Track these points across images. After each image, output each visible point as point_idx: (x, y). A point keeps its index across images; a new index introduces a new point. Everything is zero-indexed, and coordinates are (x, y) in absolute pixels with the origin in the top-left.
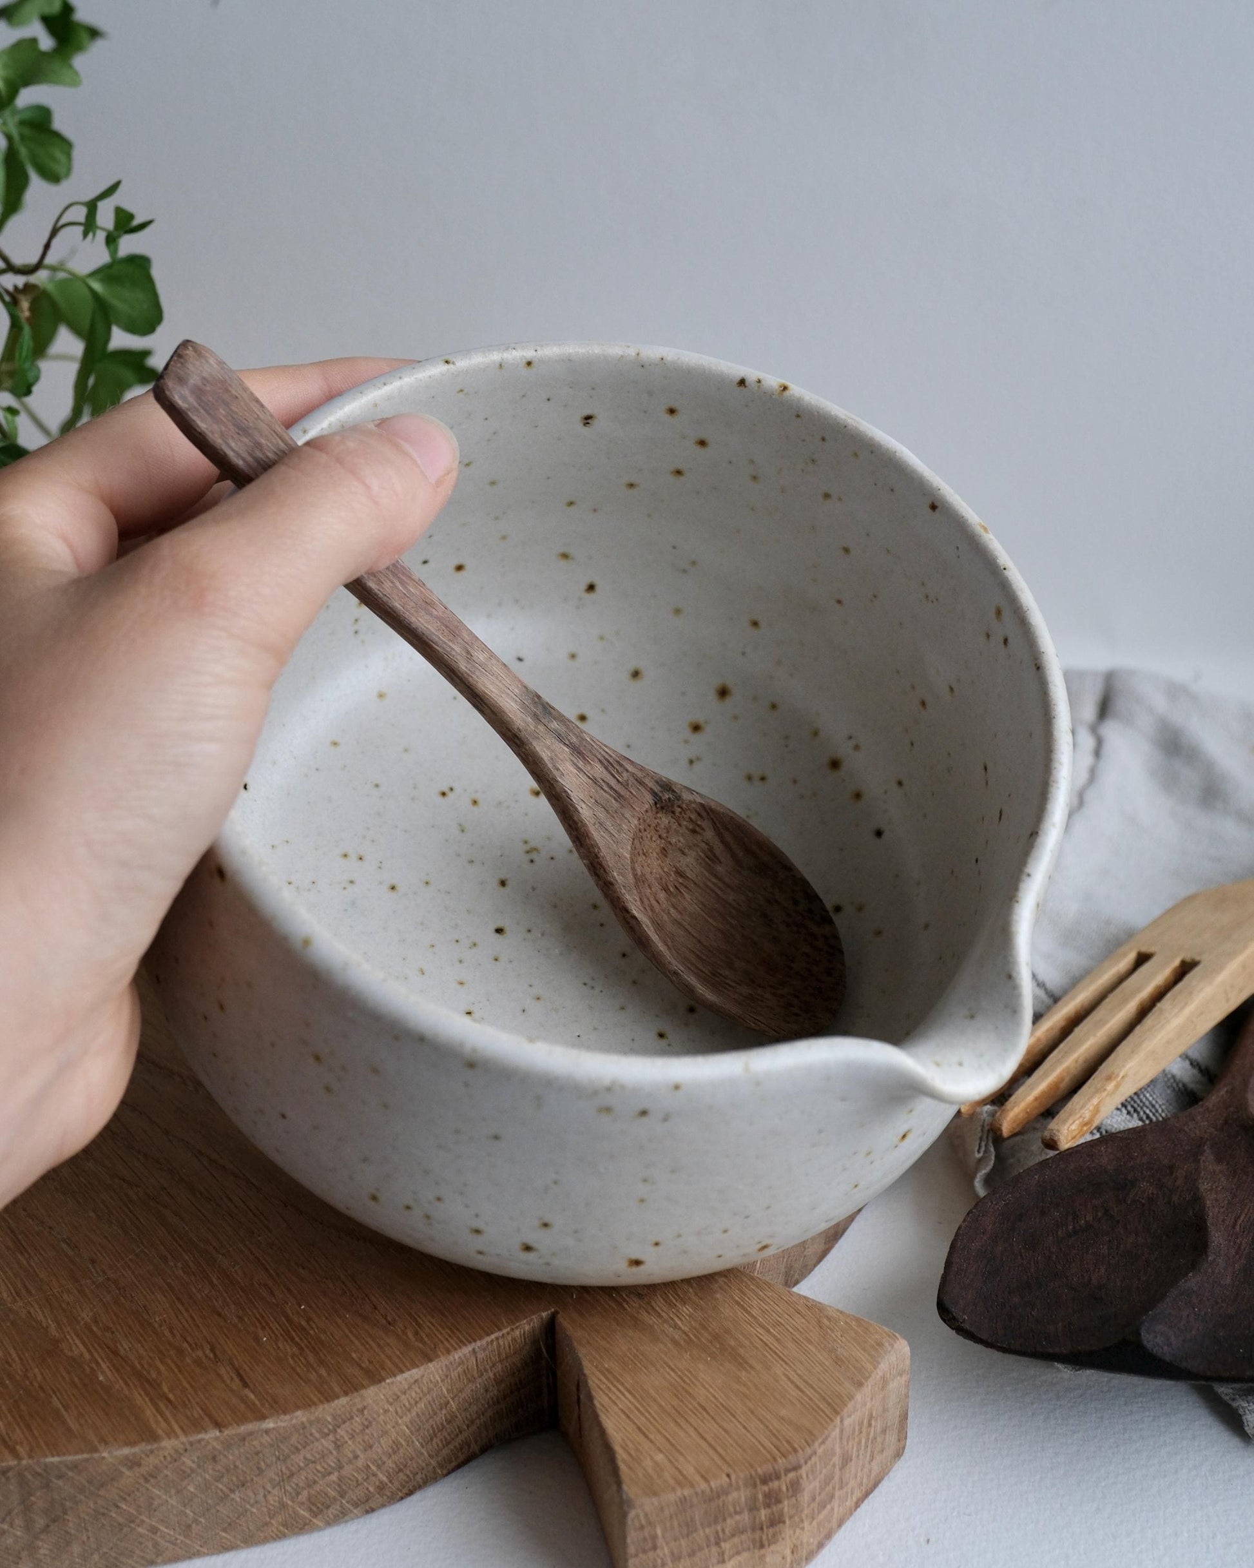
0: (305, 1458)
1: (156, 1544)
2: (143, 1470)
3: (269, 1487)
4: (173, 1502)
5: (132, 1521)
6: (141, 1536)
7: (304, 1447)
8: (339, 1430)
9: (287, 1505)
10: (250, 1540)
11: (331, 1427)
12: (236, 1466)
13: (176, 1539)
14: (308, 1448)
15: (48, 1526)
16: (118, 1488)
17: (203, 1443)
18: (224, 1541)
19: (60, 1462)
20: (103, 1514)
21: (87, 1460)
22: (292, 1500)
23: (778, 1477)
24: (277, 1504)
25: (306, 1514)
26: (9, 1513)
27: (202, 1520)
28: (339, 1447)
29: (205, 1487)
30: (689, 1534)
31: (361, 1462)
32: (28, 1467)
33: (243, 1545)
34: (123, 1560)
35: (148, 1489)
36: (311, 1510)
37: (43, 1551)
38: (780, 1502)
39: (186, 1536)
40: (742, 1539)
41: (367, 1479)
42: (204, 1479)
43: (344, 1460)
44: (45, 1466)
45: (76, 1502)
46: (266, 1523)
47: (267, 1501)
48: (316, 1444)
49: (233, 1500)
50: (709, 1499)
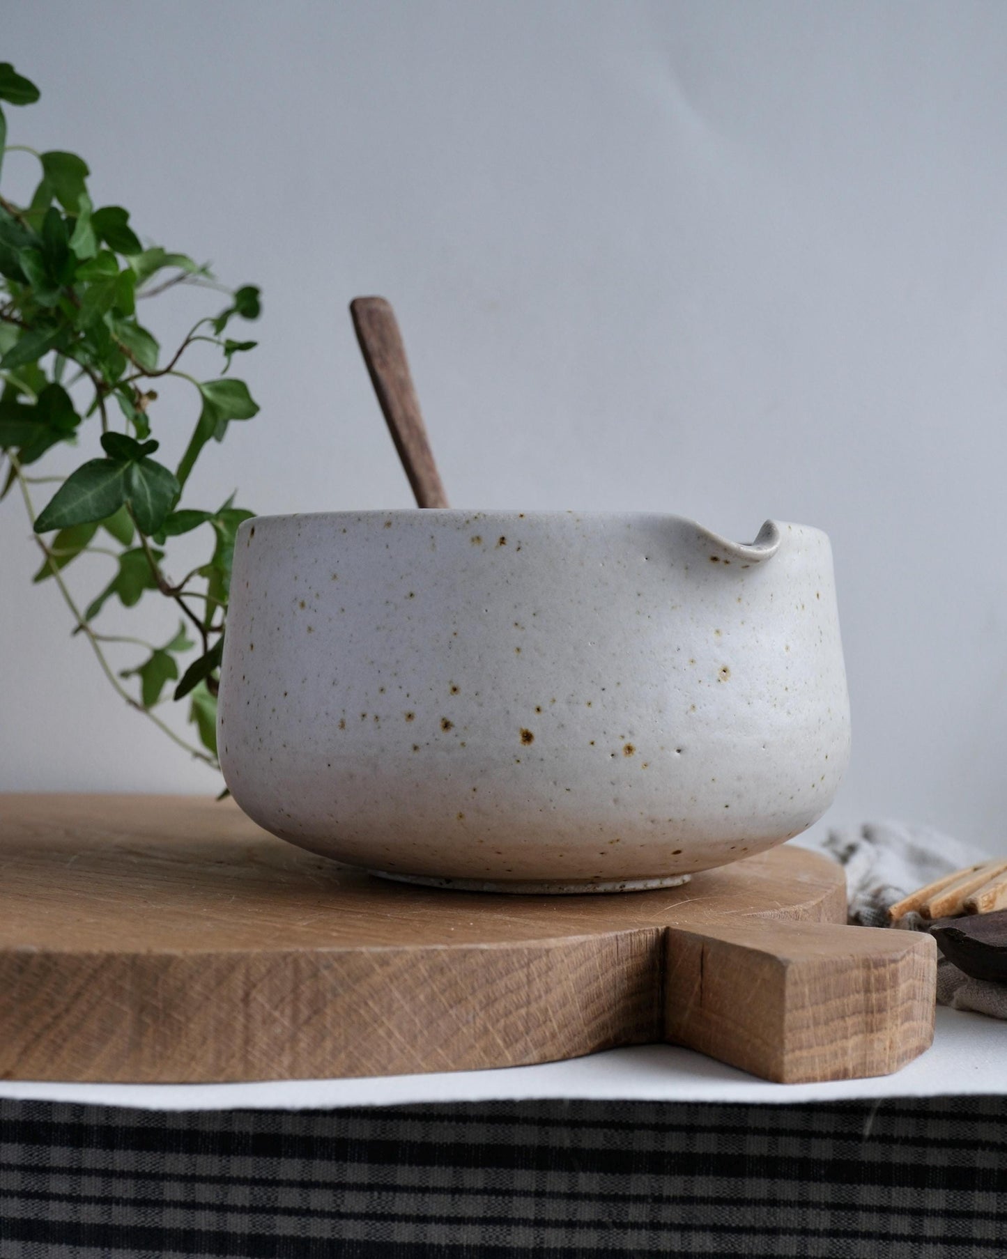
0: (506, 986)
1: (390, 1049)
2: (390, 970)
3: (478, 1008)
4: (407, 1008)
5: (375, 1021)
6: (379, 1037)
7: (507, 974)
8: (531, 965)
9: (489, 1031)
11: (526, 960)
12: (456, 983)
13: (405, 1048)
14: (509, 976)
15: (310, 1018)
16: (370, 985)
17: (436, 953)
18: (439, 1057)
19: (329, 953)
20: (355, 1011)
21: (349, 953)
22: (493, 1025)
23: (884, 966)
24: (482, 1028)
25: (500, 1042)
26: (282, 1000)
27: (426, 1033)
28: (529, 982)
29: (432, 998)
30: (826, 1000)
31: (542, 1003)
32: (304, 955)
33: (452, 1065)
34: (364, 1061)
35: (391, 991)
36: (505, 1041)
37: (303, 1045)
38: (885, 990)
39: (413, 1046)
40: (860, 1019)
41: (545, 1022)
42: (432, 990)
43: (532, 997)
44: (318, 956)
45: (335, 995)
46: (472, 1047)
47: (475, 1023)
48: (515, 973)
49: (451, 1016)
50: (840, 970)
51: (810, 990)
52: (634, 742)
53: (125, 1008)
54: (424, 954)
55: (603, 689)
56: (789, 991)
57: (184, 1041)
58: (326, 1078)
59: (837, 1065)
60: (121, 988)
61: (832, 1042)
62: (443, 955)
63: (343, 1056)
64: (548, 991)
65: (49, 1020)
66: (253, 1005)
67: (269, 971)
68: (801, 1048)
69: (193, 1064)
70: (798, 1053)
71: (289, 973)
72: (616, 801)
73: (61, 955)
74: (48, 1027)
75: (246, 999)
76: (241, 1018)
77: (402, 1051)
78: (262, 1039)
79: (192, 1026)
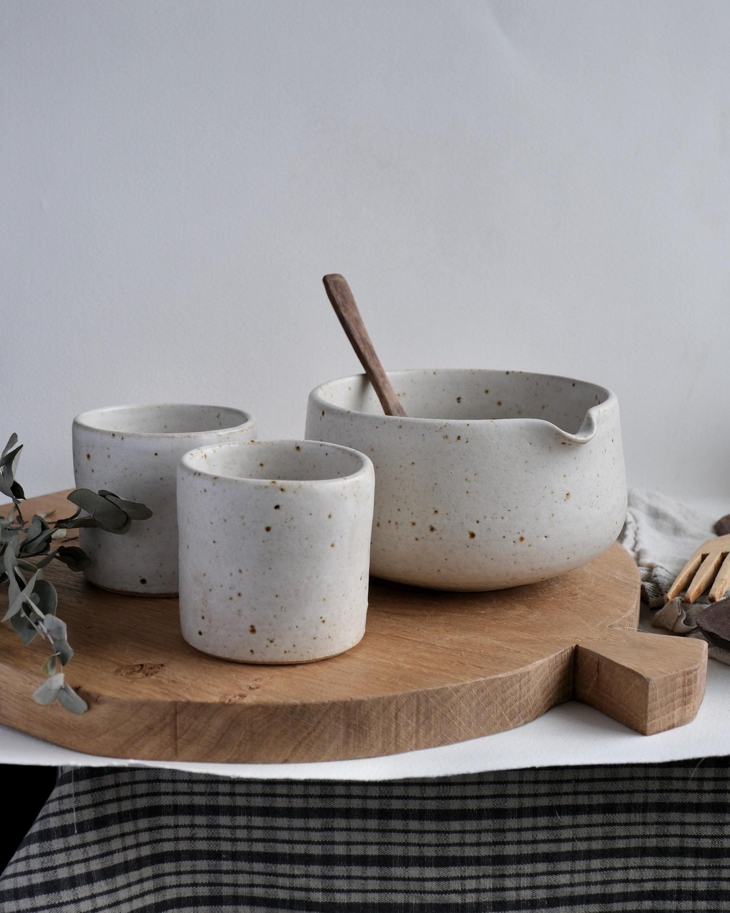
0: (511, 693)
1: (460, 731)
2: (460, 694)
3: (498, 705)
4: (467, 710)
5: (453, 719)
6: (455, 725)
8: (521, 681)
9: (503, 715)
10: (491, 732)
11: (519, 678)
12: (489, 694)
13: (466, 729)
14: (512, 688)
15: (424, 721)
16: (451, 703)
17: (480, 683)
18: (481, 731)
20: (444, 715)
21: (442, 689)
22: (505, 712)
23: (691, 673)
24: (500, 714)
25: (508, 719)
26: (412, 715)
27: (475, 720)
28: (520, 689)
29: (478, 704)
30: (666, 694)
31: (526, 697)
32: (422, 692)
33: (487, 734)
34: (448, 738)
35: (460, 704)
36: (510, 718)
37: (421, 734)
38: (691, 684)
39: (470, 727)
40: (680, 699)
41: (527, 706)
42: (478, 700)
43: (522, 695)
44: (428, 692)
45: (436, 709)
46: (496, 723)
47: (497, 712)
48: (514, 686)
49: (486, 711)
50: (673, 679)
51: (659, 692)
52: (524, 535)
53: (341, 727)
54: (475, 684)
55: (509, 510)
56: (650, 693)
57: (368, 739)
58: (431, 747)
59: (670, 723)
60: (339, 717)
61: (668, 713)
62: (483, 683)
63: (439, 736)
64: (529, 691)
65: (305, 734)
66: (399, 719)
67: (406, 702)
68: (654, 719)
69: (373, 748)
70: (653, 721)
71: (415, 702)
72: (515, 563)
73: (311, 704)
74: (305, 738)
75: (396, 717)
76: (394, 725)
77: (465, 731)
78: (403, 734)
79: (372, 732)
